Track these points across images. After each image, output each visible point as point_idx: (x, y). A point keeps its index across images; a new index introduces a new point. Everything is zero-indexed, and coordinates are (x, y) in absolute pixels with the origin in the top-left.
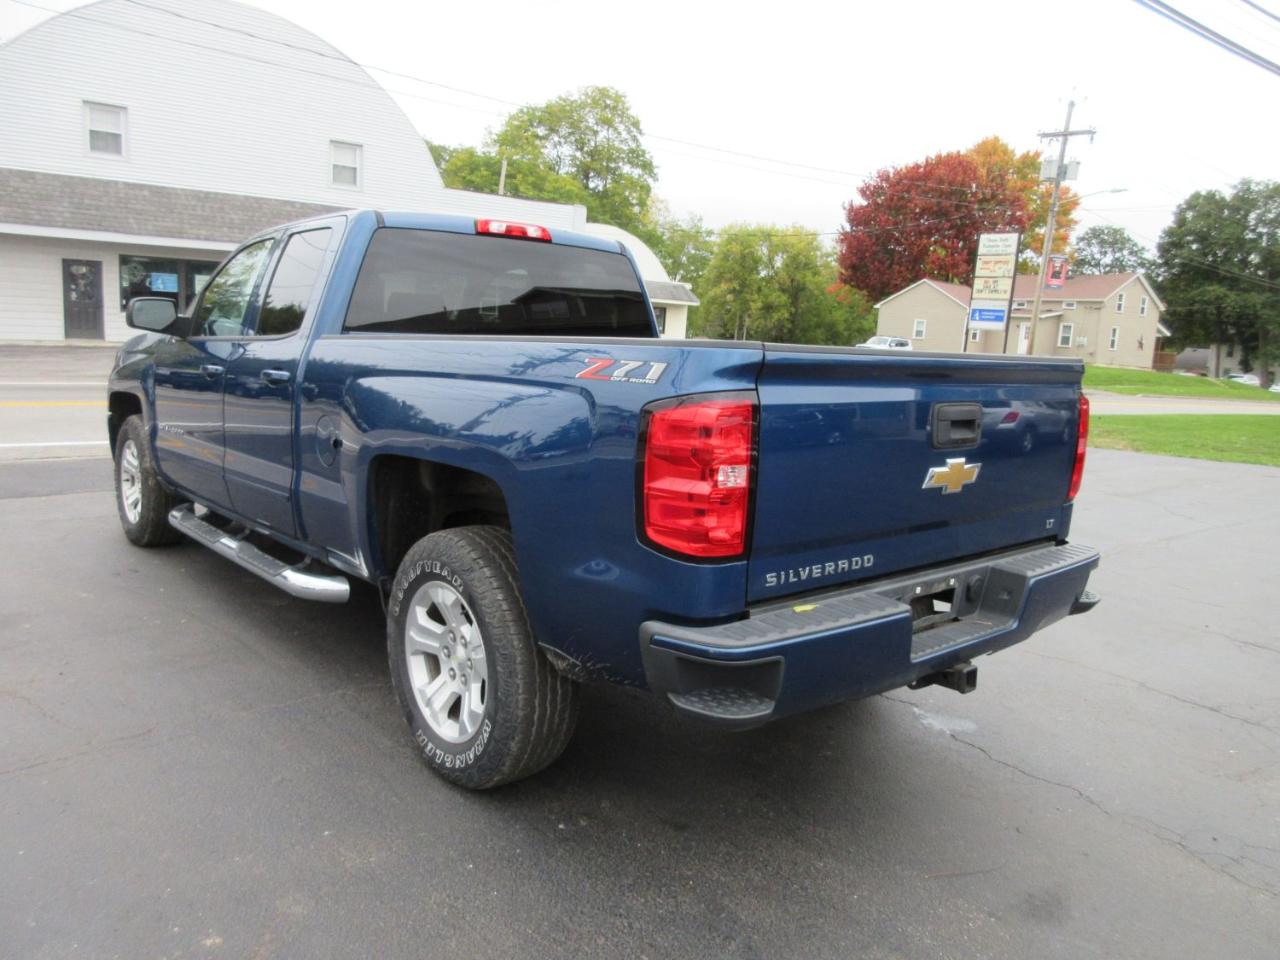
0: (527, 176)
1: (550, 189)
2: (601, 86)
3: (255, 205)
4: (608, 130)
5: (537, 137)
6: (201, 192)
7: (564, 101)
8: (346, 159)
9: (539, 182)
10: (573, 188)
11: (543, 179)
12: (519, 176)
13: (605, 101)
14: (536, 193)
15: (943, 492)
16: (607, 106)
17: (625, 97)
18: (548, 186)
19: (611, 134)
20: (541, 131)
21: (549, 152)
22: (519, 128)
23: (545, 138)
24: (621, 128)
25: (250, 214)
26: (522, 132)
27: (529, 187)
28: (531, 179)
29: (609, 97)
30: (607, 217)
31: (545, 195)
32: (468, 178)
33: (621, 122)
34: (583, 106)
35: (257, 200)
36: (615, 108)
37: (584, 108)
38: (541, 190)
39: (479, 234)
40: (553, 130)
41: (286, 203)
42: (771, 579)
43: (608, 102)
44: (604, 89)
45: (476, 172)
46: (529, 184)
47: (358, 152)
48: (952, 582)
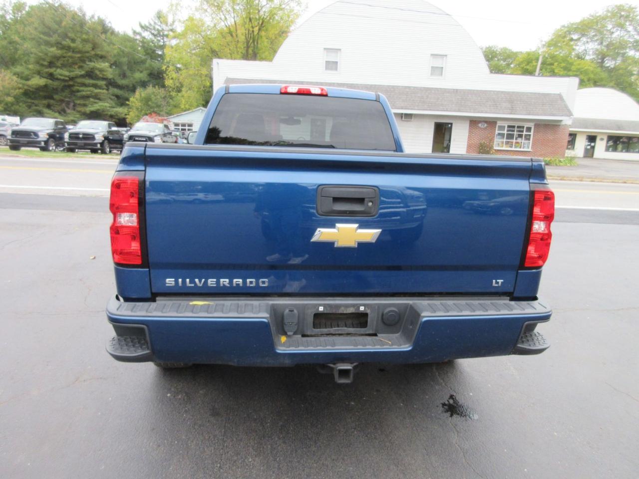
0: (561, 63)
1: (575, 69)
2: (618, 4)
3: (392, 89)
4: (621, 31)
5: (572, 40)
6: (368, 85)
7: (592, 16)
8: (438, 63)
9: (568, 66)
10: (590, 68)
11: (572, 64)
12: (556, 64)
13: (620, 13)
14: (566, 72)
15: (336, 246)
16: (621, 16)
17: (636, 8)
18: (574, 68)
19: (623, 33)
20: (575, 37)
21: (580, 48)
22: (560, 36)
23: (578, 40)
24: (630, 28)
25: (389, 94)
26: (563, 38)
27: (562, 69)
28: (563, 65)
29: (623, 10)
30: (612, 84)
31: (571, 73)
32: (525, 67)
33: (630, 25)
34: (604, 18)
35: (393, 87)
36: (627, 17)
37: (605, 19)
38: (570, 70)
39: (281, 93)
40: (583, 35)
41: (406, 87)
42: (170, 281)
43: (623, 13)
44: (621, 6)
45: (530, 64)
46: (561, 68)
47: (444, 58)
48: (362, 308)
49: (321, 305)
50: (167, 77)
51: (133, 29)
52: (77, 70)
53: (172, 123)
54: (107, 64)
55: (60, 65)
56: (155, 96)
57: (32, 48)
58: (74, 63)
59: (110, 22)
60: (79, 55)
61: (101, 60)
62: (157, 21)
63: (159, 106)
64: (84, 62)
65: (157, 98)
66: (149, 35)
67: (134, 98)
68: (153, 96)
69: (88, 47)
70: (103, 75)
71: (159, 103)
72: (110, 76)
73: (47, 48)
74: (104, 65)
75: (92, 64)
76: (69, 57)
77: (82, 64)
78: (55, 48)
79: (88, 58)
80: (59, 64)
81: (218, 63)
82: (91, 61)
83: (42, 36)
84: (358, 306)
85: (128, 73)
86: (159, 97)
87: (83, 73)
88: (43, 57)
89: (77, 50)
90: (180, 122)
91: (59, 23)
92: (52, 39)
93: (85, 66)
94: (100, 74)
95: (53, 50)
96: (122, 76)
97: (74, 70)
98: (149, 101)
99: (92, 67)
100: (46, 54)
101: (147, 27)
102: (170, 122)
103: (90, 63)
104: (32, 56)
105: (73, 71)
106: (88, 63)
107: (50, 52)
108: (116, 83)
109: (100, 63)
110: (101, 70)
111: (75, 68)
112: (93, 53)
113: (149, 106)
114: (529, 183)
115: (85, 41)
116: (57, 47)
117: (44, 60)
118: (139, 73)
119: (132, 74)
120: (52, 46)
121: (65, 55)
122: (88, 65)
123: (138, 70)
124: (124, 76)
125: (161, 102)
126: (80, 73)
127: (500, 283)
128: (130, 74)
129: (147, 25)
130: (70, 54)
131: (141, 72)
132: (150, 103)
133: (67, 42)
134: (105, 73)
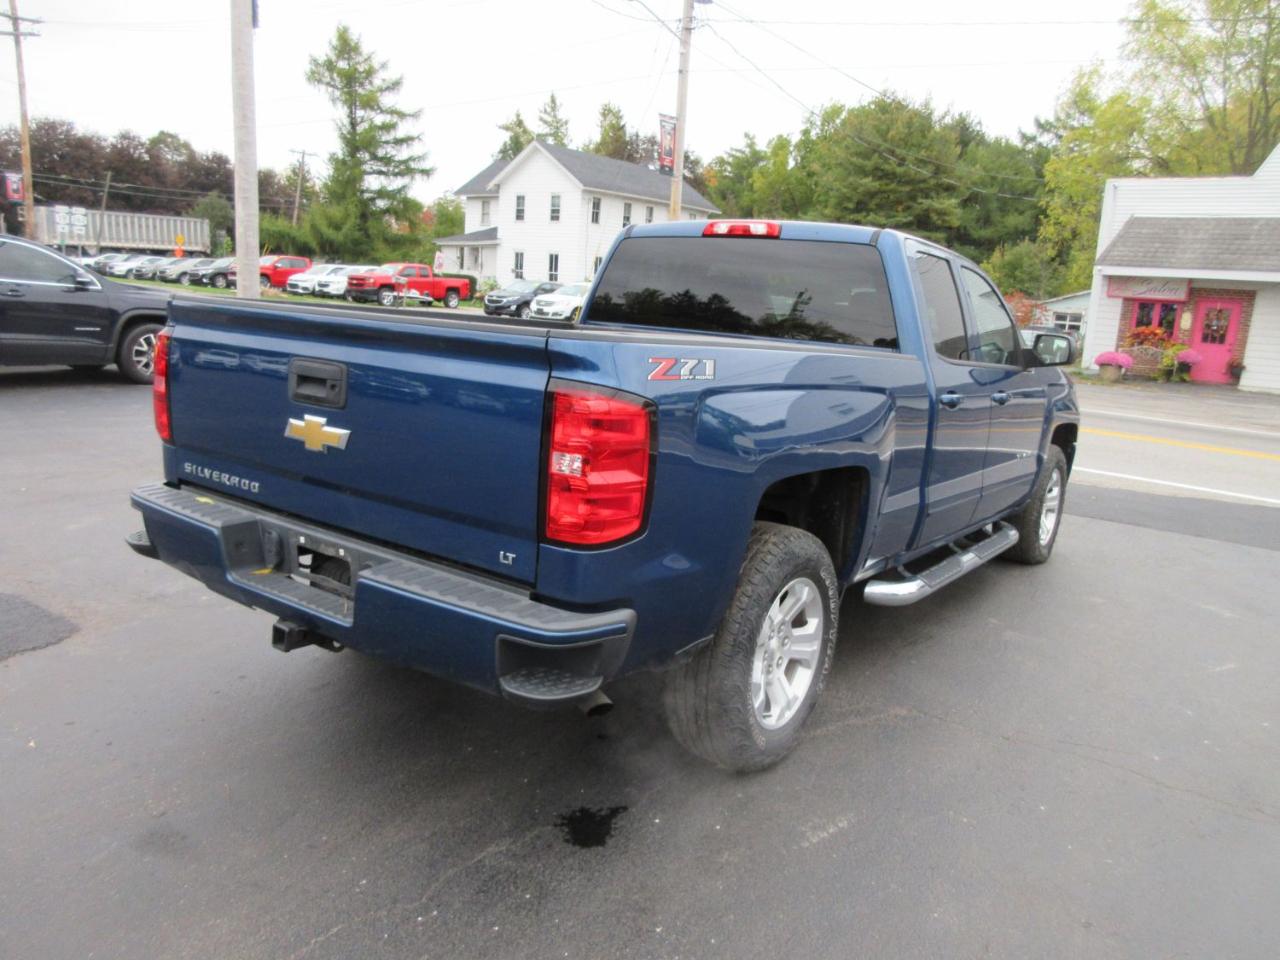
39: (705, 235)
42: (188, 466)
48: (342, 552)
49: (302, 534)
50: (1045, 221)
51: (1020, 132)
52: (901, 214)
53: (1051, 313)
54: (954, 201)
55: (874, 207)
56: (1031, 258)
57: (835, 181)
58: (899, 202)
59: (980, 123)
60: (907, 188)
61: (945, 194)
62: (1072, 112)
63: (1035, 279)
64: (913, 198)
65: (1035, 263)
66: (1051, 140)
67: (988, 263)
68: (1025, 259)
69: (926, 172)
70: (944, 221)
71: (1037, 273)
72: (956, 223)
73: (858, 180)
74: (950, 203)
75: (926, 203)
76: (891, 191)
77: (910, 203)
78: (870, 178)
79: (922, 190)
80: (872, 205)
81: (1115, 188)
82: (927, 197)
83: (854, 159)
84: (337, 547)
85: (996, 217)
86: (1037, 261)
87: (910, 218)
88: (848, 195)
89: (907, 178)
90: (1069, 311)
91: (883, 135)
92: (869, 164)
93: (915, 205)
94: (938, 219)
95: (869, 183)
96: (982, 221)
97: (896, 214)
98: (1016, 269)
99: (925, 207)
100: (855, 189)
101: (1050, 124)
102: (1046, 311)
103: (924, 201)
104: (831, 193)
105: (894, 216)
106: (920, 200)
107: (862, 185)
108: (969, 235)
109: (941, 200)
110: (941, 213)
111: (897, 211)
112: (933, 182)
113: (1015, 278)
114: (550, 377)
115: (922, 162)
116: (874, 176)
117: (849, 199)
118: (1016, 214)
119: (1003, 217)
120: (866, 174)
121: (884, 188)
122: (921, 203)
123: (1017, 210)
124: (986, 221)
125: (1040, 270)
126: (904, 220)
127: (510, 558)
128: (999, 219)
129: (1052, 119)
130: (893, 186)
131: (1022, 213)
132: (1017, 273)
133: (892, 165)
134: (947, 218)
